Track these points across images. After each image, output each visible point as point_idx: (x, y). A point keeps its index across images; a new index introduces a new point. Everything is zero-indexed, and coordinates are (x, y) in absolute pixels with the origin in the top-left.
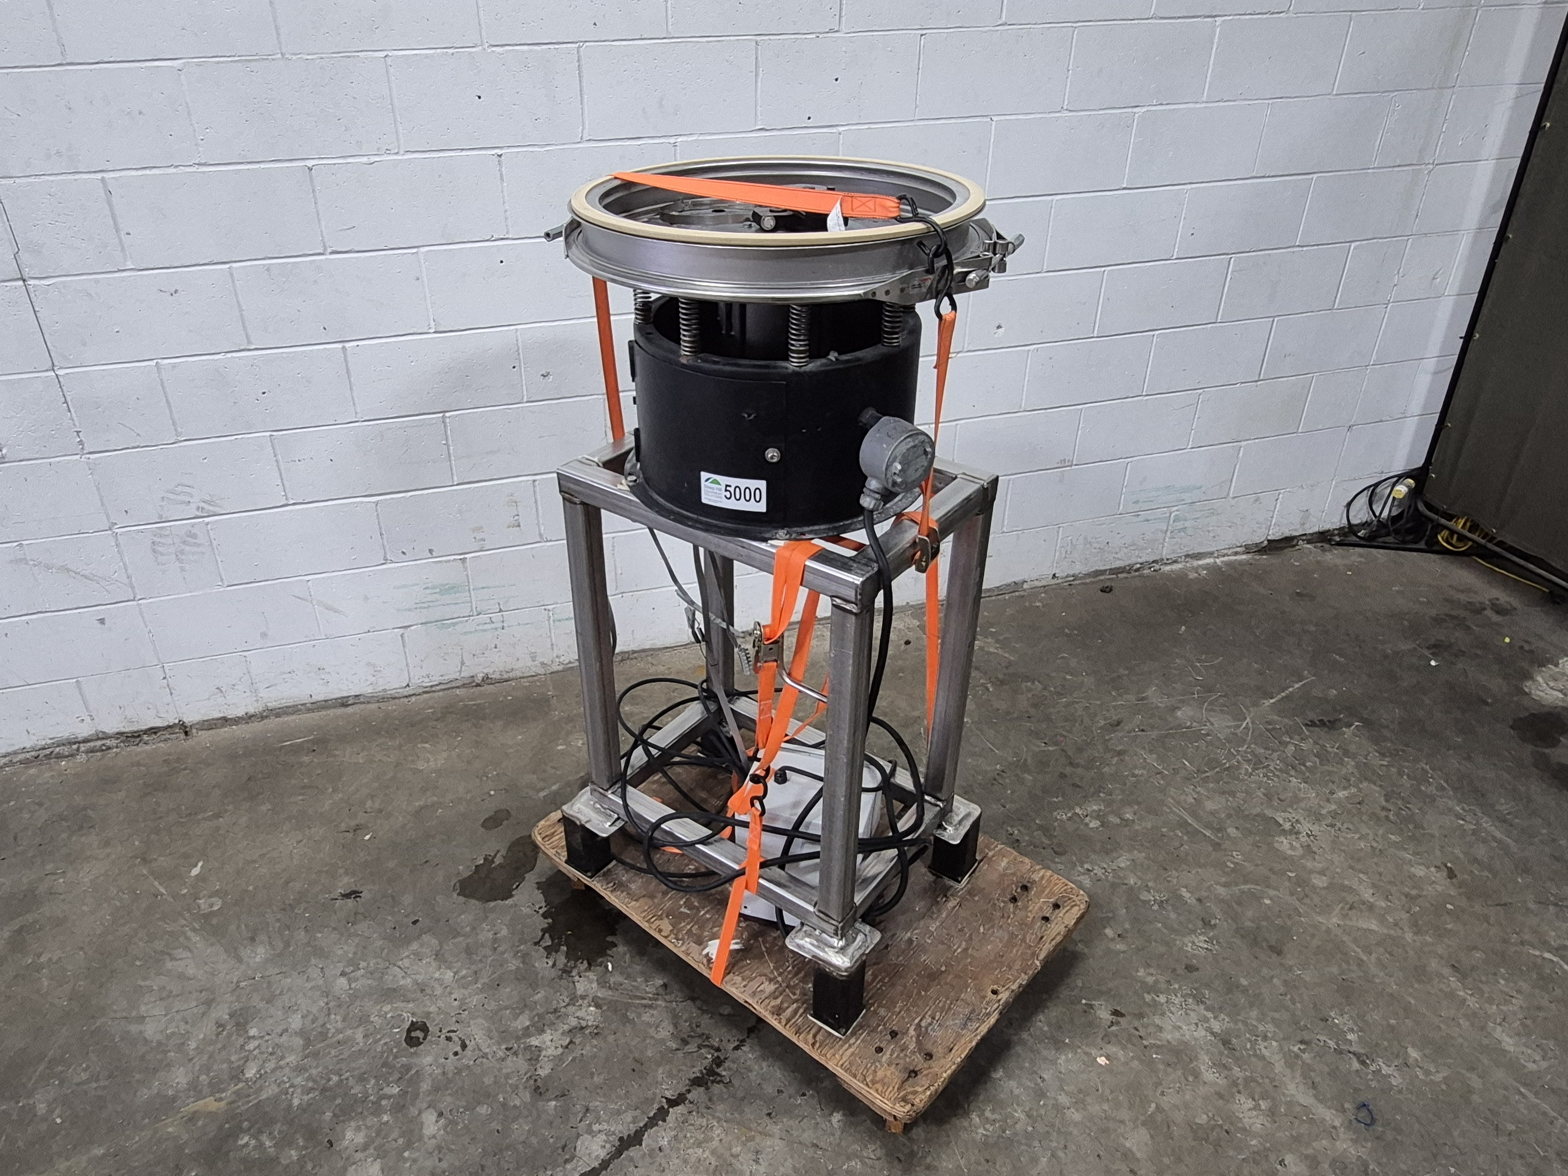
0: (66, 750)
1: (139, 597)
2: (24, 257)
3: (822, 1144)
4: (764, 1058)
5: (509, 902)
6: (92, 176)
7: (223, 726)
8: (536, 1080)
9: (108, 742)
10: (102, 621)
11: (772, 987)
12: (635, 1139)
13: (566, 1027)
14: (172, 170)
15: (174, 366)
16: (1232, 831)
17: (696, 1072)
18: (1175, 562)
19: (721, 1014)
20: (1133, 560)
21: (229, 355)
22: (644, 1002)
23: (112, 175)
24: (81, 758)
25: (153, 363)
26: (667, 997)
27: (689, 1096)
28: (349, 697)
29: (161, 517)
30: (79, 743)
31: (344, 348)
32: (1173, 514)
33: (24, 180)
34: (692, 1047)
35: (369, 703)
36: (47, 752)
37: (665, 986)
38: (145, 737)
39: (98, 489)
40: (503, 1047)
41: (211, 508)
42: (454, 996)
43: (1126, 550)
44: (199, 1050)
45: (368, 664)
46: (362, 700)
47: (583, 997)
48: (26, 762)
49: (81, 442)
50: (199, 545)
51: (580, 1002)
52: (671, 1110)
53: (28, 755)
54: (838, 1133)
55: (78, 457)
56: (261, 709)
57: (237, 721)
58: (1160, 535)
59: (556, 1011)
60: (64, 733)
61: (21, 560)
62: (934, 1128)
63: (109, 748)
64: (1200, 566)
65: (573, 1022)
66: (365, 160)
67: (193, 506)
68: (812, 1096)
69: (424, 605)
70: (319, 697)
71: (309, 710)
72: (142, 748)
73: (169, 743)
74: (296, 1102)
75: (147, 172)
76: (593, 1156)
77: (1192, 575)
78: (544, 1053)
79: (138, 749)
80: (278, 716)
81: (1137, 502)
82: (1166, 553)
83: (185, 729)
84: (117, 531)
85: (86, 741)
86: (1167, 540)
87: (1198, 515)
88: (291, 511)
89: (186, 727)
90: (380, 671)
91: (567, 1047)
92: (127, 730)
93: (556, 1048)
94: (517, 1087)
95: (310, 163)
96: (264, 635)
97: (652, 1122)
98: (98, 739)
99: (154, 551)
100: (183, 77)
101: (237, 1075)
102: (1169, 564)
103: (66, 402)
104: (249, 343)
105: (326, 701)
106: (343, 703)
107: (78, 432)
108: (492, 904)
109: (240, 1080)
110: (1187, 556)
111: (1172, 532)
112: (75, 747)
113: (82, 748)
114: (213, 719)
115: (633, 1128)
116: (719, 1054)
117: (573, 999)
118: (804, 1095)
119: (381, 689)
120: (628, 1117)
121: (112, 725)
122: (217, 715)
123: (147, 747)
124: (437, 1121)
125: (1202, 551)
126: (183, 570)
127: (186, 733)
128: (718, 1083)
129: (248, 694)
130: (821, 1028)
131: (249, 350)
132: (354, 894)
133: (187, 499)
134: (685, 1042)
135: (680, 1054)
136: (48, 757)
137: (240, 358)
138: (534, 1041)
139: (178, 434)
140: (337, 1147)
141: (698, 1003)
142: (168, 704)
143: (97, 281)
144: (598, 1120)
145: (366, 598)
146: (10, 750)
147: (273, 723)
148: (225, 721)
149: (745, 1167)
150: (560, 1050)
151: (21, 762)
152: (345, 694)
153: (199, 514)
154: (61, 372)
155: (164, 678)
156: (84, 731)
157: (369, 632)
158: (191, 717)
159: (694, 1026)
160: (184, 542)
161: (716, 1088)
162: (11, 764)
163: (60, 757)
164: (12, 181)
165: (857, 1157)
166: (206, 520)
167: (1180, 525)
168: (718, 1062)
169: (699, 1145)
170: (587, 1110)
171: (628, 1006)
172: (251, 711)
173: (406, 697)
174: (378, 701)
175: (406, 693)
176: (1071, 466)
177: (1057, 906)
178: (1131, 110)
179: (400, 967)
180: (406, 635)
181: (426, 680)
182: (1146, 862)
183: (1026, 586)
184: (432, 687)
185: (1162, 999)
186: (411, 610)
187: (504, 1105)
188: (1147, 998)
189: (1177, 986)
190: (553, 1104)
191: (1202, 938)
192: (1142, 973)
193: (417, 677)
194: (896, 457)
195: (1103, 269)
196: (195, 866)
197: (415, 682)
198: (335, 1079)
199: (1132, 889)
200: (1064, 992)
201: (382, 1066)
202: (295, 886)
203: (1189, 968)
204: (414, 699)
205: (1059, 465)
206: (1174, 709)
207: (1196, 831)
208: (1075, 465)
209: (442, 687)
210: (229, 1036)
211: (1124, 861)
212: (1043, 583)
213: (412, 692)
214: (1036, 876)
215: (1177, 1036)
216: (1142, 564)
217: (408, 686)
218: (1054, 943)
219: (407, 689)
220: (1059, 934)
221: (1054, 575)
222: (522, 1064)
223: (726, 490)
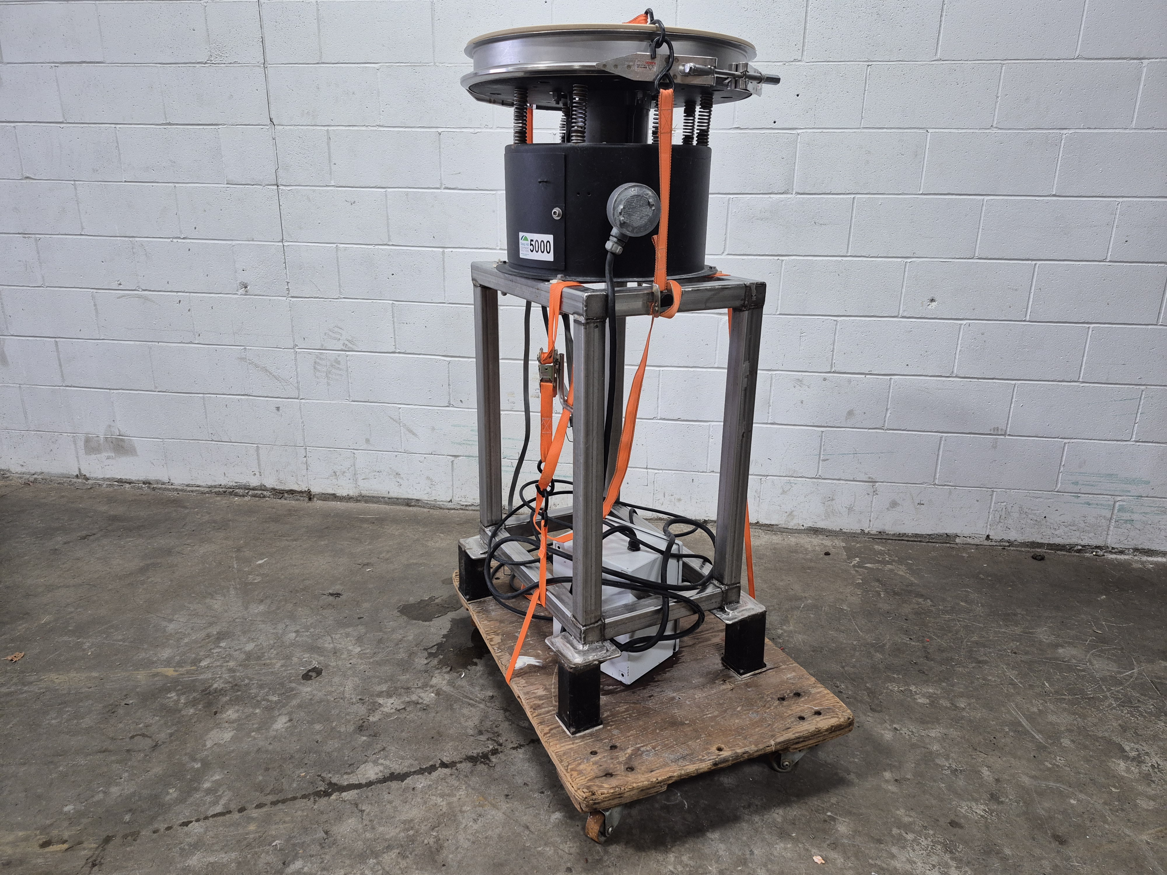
0: (241, 492)
1: (301, 397)
2: (280, 172)
3: (532, 829)
4: (529, 760)
5: (427, 623)
6: (323, 128)
7: (333, 500)
8: (364, 722)
9: (265, 493)
10: (278, 409)
11: (544, 693)
12: (401, 777)
13: (408, 699)
14: (364, 128)
15: (346, 249)
16: (1066, 742)
17: (474, 752)
18: (1122, 552)
19: (518, 725)
20: (1073, 540)
21: (377, 247)
22: (471, 702)
23: (332, 128)
24: (246, 499)
25: (334, 245)
26: (488, 704)
27: (458, 765)
28: (412, 499)
29: (322, 345)
30: (251, 489)
31: (443, 251)
32: (1118, 504)
33: (289, 127)
34: (483, 738)
35: (424, 507)
36: (231, 490)
37: (492, 697)
38: (286, 495)
39: (292, 321)
40: (360, 697)
41: (351, 346)
42: (351, 661)
43: (1066, 529)
44: (186, 644)
45: (428, 478)
46: (420, 504)
47: (432, 686)
48: (218, 494)
49: (288, 289)
50: (340, 370)
51: (428, 688)
52: (439, 769)
53: (221, 490)
54: (549, 826)
55: (285, 298)
56: (357, 495)
57: (341, 499)
58: (1104, 523)
59: (408, 688)
60: (244, 479)
61: (243, 358)
62: (631, 851)
63: (264, 497)
64: (1149, 562)
65: (414, 698)
66: (472, 130)
67: (341, 342)
68: (548, 796)
69: (468, 442)
70: (393, 495)
71: (386, 503)
72: (283, 501)
73: (297, 502)
74: (215, 686)
75: (351, 128)
76: (367, 776)
77: (1135, 566)
78: (382, 709)
79: (279, 501)
80: (366, 502)
81: (1076, 483)
82: (1112, 541)
83: (310, 496)
84: (297, 350)
85: (254, 489)
86: (1112, 528)
87: (1148, 510)
88: (397, 357)
89: (311, 495)
90: (434, 485)
91: (399, 710)
92: (277, 488)
93: (392, 708)
94: (349, 721)
95: (440, 130)
96: (367, 441)
97: (421, 771)
98: (261, 490)
99: (315, 368)
100: (378, 74)
101: (195, 662)
102: (1115, 553)
103: (285, 263)
104: (389, 240)
105: (398, 499)
106: (408, 503)
107: (288, 283)
108: (414, 622)
109: (195, 665)
110: (1136, 550)
111: (1116, 521)
112: (247, 491)
113: (250, 493)
114: (328, 494)
115: (405, 770)
116: (499, 747)
117: (425, 686)
118: (542, 793)
119: (432, 499)
120: (407, 763)
121: (270, 482)
122: (331, 491)
123: (285, 501)
124: (285, 723)
125: (1153, 548)
126: (328, 384)
127: (310, 499)
128: (485, 764)
129: (351, 481)
130: (560, 726)
131: (389, 245)
132: (338, 595)
133: (338, 336)
134: (481, 733)
135: (472, 738)
136: (231, 493)
137: (382, 250)
138: (381, 701)
139: (340, 293)
140: (218, 716)
141: (507, 714)
142: (304, 476)
143: (314, 191)
144: (386, 758)
145: (433, 429)
146: (213, 484)
147: (362, 505)
148: (334, 497)
149: (464, 821)
150: (393, 710)
151: (216, 493)
152: (410, 497)
153: (344, 348)
154: (286, 244)
155: (305, 457)
156: (254, 482)
157: (431, 454)
158: (316, 489)
159: (494, 726)
160: (332, 366)
161: (481, 767)
162: (210, 492)
163: (236, 495)
164: (282, 127)
165: (554, 846)
166: (348, 353)
167: (1126, 516)
168: (495, 752)
169: (442, 796)
170: (384, 749)
171: (457, 700)
172: (351, 494)
173: (449, 509)
174: (430, 508)
175: (449, 507)
176: (1004, 435)
177: (818, 713)
178: (1058, 131)
179: (332, 638)
180: (455, 462)
181: (464, 500)
182: (959, 739)
183: (958, 540)
184: (466, 506)
185: (910, 837)
186: (460, 444)
187: (333, 729)
188: (895, 831)
189: (931, 832)
190: (365, 738)
191: (982, 807)
192: (901, 812)
193: (457, 496)
194: (621, 200)
195: (1034, 262)
196: (262, 559)
197: (456, 499)
198: (247, 681)
199: (931, 753)
200: (815, 802)
201: (279, 684)
202: (307, 583)
203: (953, 824)
204: (452, 511)
205: (992, 432)
206: (1057, 646)
207: (1026, 732)
208: (1009, 435)
209: (473, 508)
210: (209, 643)
211: (935, 732)
212: (976, 541)
213: (453, 507)
214: (813, 691)
215: (908, 867)
216: (1083, 546)
217: (451, 501)
218: (797, 735)
219: (450, 504)
220: (806, 730)
221: (988, 536)
222: (362, 710)
223: (531, 245)
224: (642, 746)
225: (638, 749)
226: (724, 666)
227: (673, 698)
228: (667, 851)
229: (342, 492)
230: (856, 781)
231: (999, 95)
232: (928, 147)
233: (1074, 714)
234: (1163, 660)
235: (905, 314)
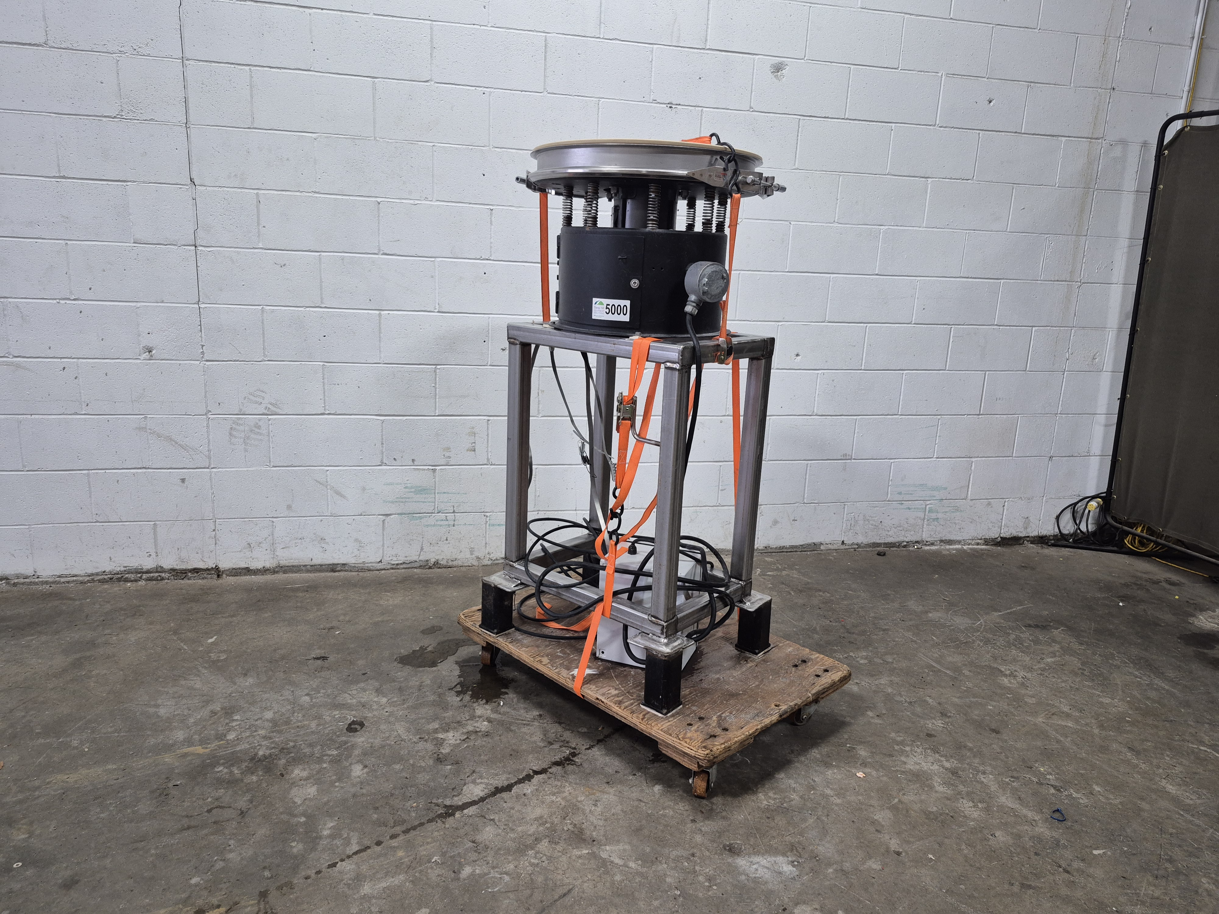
0: (132, 576)
1: (212, 466)
2: (200, 233)
3: (645, 800)
4: (606, 755)
5: (434, 669)
6: (251, 191)
7: (245, 575)
8: (438, 755)
9: (163, 575)
10: (183, 480)
11: (617, 692)
12: (508, 788)
13: (465, 730)
14: (298, 194)
15: (273, 311)
16: (966, 672)
17: (557, 758)
18: (933, 544)
19: (578, 732)
20: (901, 539)
21: (308, 309)
22: (524, 722)
23: (263, 192)
24: (142, 583)
25: (260, 307)
26: (541, 721)
27: (550, 770)
28: (338, 564)
29: (241, 410)
30: (143, 573)
31: (380, 315)
32: (928, 507)
34: (556, 746)
35: (351, 571)
36: (120, 576)
37: (540, 715)
38: (189, 574)
39: (205, 385)
40: (418, 737)
41: (274, 409)
42: (386, 710)
43: (896, 530)
44: (196, 723)
45: (356, 540)
46: (347, 568)
47: (480, 717)
48: (101, 581)
49: (203, 353)
50: (261, 434)
51: (477, 719)
52: (535, 776)
53: (106, 577)
54: (657, 796)
55: (198, 362)
56: (274, 565)
57: (256, 572)
58: (920, 522)
59: (458, 722)
60: (134, 563)
61: (142, 428)
62: (730, 799)
63: (162, 579)
64: (952, 549)
65: (470, 728)
66: (411, 202)
67: (263, 406)
68: (641, 776)
69: (401, 500)
70: (317, 561)
71: (308, 571)
72: (186, 581)
73: (205, 581)
74: (261, 753)
75: (284, 193)
76: (475, 794)
77: (944, 553)
78: (447, 742)
79: (182, 582)
80: (285, 572)
81: (900, 493)
82: (925, 536)
83: (218, 572)
84: (210, 416)
85: (148, 572)
86: (925, 526)
87: (947, 509)
88: (326, 419)
89: (219, 571)
90: (363, 547)
91: (464, 740)
92: (178, 568)
93: (456, 740)
94: (424, 757)
95: (379, 200)
96: (289, 507)
97: (520, 781)
98: (157, 572)
99: (230, 434)
101: (220, 737)
102: (929, 545)
103: (200, 325)
104: (322, 303)
105: (321, 565)
106: (333, 568)
107: (203, 346)
108: (421, 669)
109: (222, 740)
110: (941, 541)
111: (928, 520)
112: (139, 575)
113: (144, 576)
114: (239, 568)
115: (506, 783)
116: (574, 750)
117: (473, 717)
118: (635, 775)
119: (361, 561)
120: (504, 777)
121: (169, 562)
122: (243, 565)
123: (190, 581)
124: (362, 770)
125: (952, 539)
126: (246, 450)
127: (218, 576)
128: (572, 765)
129: (268, 551)
130: (649, 712)
131: (321, 307)
132: (324, 658)
133: (260, 400)
134: (551, 743)
135: (547, 749)
136: (119, 580)
137: (315, 312)
138: (440, 736)
139: (265, 356)
140: (287, 777)
141: (563, 725)
142: (211, 552)
143: (240, 253)
144: (481, 777)
145: (364, 489)
146: (94, 571)
147: (281, 576)
148: (248, 571)
149: (586, 808)
150: (458, 742)
151: (99, 581)
152: (336, 562)
153: (266, 412)
154: (202, 306)
155: (214, 530)
156: (148, 564)
157: (361, 515)
158: (224, 565)
159: (558, 736)
160: (251, 431)
161: (570, 768)
162: (92, 581)
163: (127, 580)
165: (671, 808)
166: (270, 417)
167: (933, 515)
168: (574, 755)
169: (554, 794)
170: (474, 772)
171: (511, 724)
172: (268, 565)
173: (378, 570)
174: (358, 571)
175: (379, 568)
176: (850, 459)
177: (826, 671)
178: (878, 227)
179: (349, 694)
180: (386, 521)
181: (395, 559)
182: (900, 682)
183: (822, 547)
184: (397, 564)
185: (908, 749)
186: (392, 502)
187: (413, 765)
188: (896, 747)
189: (919, 743)
190: (449, 767)
191: (940, 721)
192: (893, 735)
193: (388, 556)
194: (705, 275)
195: (866, 325)
196: (212, 638)
197: (386, 559)
198: (292, 744)
199: (889, 694)
200: (834, 740)
201: (327, 740)
202: (282, 652)
203: (929, 735)
204: (383, 572)
205: (842, 458)
206: (927, 612)
207: (939, 671)
208: (854, 459)
209: (404, 566)
210: (219, 718)
211: (884, 680)
212: (835, 547)
213: (382, 567)
214: (813, 657)
215: (918, 767)
216: (908, 542)
217: (381, 561)
218: (822, 687)
219: (380, 564)
220: (826, 683)
221: (843, 542)
222: (430, 746)
223: (607, 308)
224: (722, 713)
225: (720, 716)
226: (739, 651)
227: (719, 679)
228: (755, 793)
229: (255, 565)
230: (852, 721)
231: (838, 198)
232: (791, 236)
233: (961, 654)
234: (993, 611)
235: (778, 367)
